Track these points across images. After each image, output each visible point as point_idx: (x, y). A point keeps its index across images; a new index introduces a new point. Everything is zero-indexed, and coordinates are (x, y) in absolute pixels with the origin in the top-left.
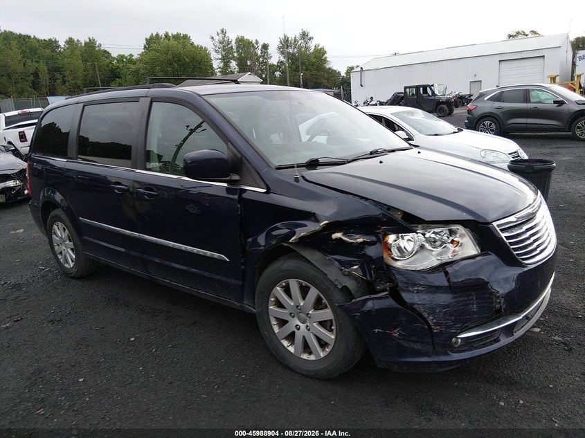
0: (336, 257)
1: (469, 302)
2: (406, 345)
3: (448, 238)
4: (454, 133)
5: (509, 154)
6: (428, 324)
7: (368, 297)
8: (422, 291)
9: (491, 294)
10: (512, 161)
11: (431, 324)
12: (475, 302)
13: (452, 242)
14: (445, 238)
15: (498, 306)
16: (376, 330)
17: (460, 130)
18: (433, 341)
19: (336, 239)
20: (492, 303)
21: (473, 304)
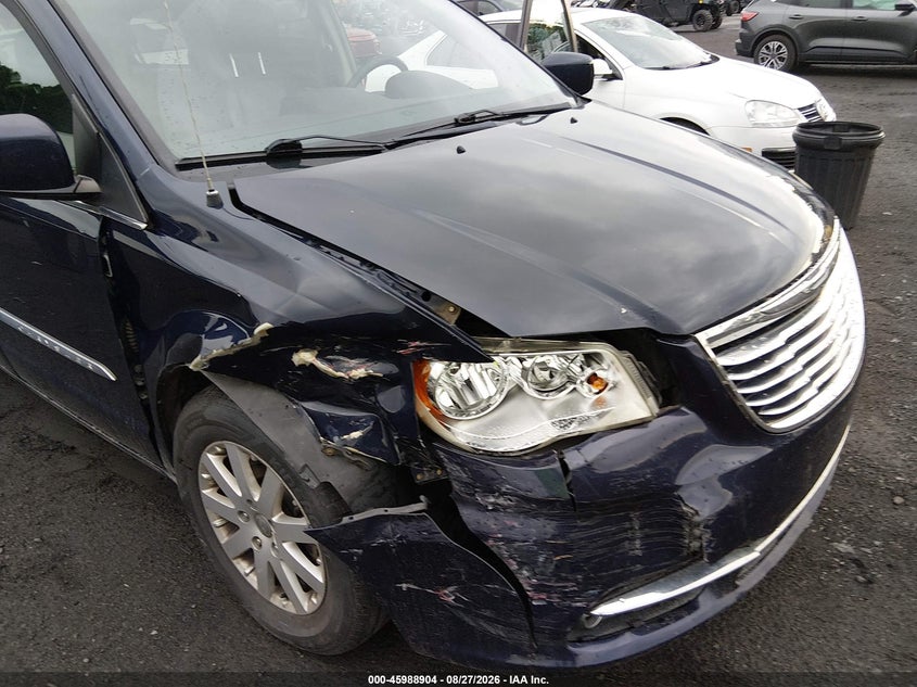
0: (310, 405)
1: (624, 535)
2: (472, 623)
3: (583, 369)
4: (703, 64)
5: (800, 109)
6: (519, 587)
7: (380, 511)
8: (505, 508)
9: (682, 516)
10: (802, 127)
11: (526, 587)
12: (638, 534)
13: (592, 379)
14: (576, 368)
15: (695, 545)
16: (404, 586)
17: (715, 59)
18: (531, 624)
19: (302, 367)
20: (682, 536)
21: (631, 540)
